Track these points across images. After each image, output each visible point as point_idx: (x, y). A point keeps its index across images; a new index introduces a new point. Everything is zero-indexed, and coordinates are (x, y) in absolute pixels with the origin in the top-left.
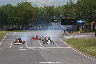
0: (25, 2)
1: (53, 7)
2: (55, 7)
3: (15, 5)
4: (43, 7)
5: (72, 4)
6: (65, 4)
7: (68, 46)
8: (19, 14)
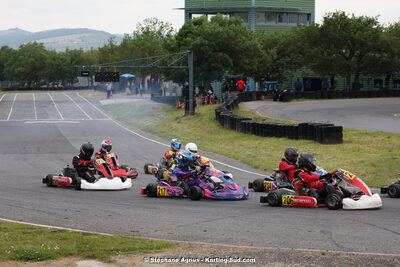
0: (33, 42)
1: (81, 51)
2: (85, 51)
3: (15, 47)
4: (64, 51)
5: (112, 46)
6: (102, 46)
7: (102, 116)
8: (23, 62)
